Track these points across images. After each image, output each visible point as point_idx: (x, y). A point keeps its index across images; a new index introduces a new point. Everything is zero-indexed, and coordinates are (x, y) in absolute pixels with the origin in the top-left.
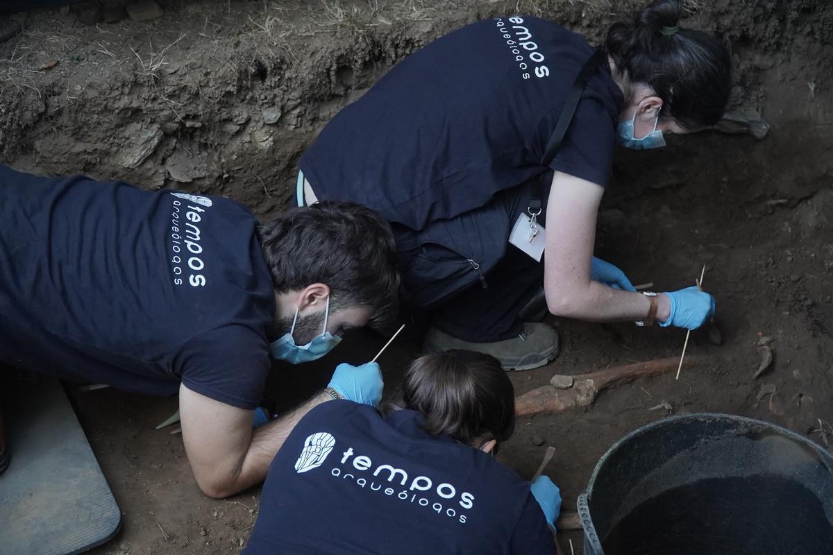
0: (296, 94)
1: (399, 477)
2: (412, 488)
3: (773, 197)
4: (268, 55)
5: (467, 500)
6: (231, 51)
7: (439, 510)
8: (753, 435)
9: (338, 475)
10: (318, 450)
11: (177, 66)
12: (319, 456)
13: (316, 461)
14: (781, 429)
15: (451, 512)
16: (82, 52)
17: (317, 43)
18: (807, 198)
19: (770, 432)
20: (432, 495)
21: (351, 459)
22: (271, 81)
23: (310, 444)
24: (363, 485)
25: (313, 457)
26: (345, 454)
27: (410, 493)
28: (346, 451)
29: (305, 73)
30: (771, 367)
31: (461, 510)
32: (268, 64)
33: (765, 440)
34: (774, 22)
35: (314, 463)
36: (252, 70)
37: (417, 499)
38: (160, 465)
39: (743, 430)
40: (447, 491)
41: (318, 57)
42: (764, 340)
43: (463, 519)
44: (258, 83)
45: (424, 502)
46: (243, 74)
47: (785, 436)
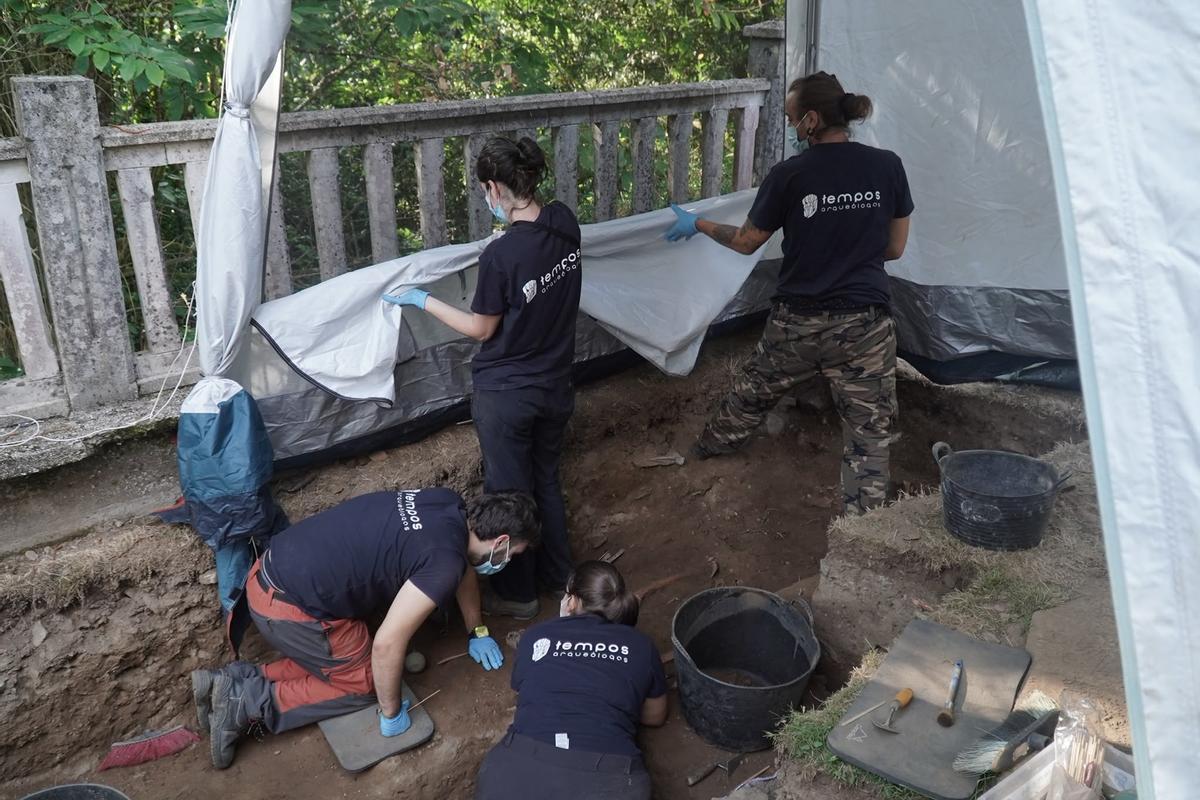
0: (464, 484)
1: (587, 647)
2: (596, 651)
3: (694, 491)
4: (448, 466)
5: (625, 650)
6: (430, 468)
7: (613, 659)
8: (737, 594)
10: (542, 647)
11: (405, 479)
12: (544, 650)
13: (544, 652)
14: (749, 588)
15: (619, 659)
16: (353, 481)
17: (470, 457)
18: (708, 490)
19: (745, 591)
20: (607, 651)
21: (561, 646)
22: (450, 479)
23: (537, 646)
24: (571, 656)
25: (541, 651)
26: (557, 645)
27: (597, 653)
29: (467, 473)
30: (718, 571)
31: (623, 656)
32: (449, 472)
33: (743, 595)
34: (675, 409)
35: (543, 654)
36: (442, 475)
37: (601, 656)
39: (731, 593)
40: (614, 648)
41: (472, 464)
42: (710, 559)
43: (626, 660)
44: (445, 482)
45: (604, 656)
46: (438, 478)
47: (752, 591)
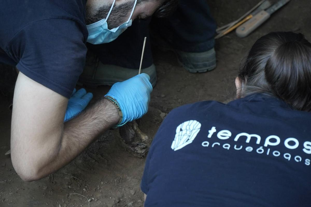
1: (254, 139)
2: (266, 145)
5: (308, 147)
7: (289, 158)
9: (207, 145)
10: (188, 132)
12: (190, 136)
13: (188, 140)
15: (298, 159)
23: (181, 130)
24: (228, 148)
25: (185, 138)
26: (210, 131)
28: (210, 129)
31: (305, 156)
35: (187, 141)
37: (271, 152)
38: (5, 181)
